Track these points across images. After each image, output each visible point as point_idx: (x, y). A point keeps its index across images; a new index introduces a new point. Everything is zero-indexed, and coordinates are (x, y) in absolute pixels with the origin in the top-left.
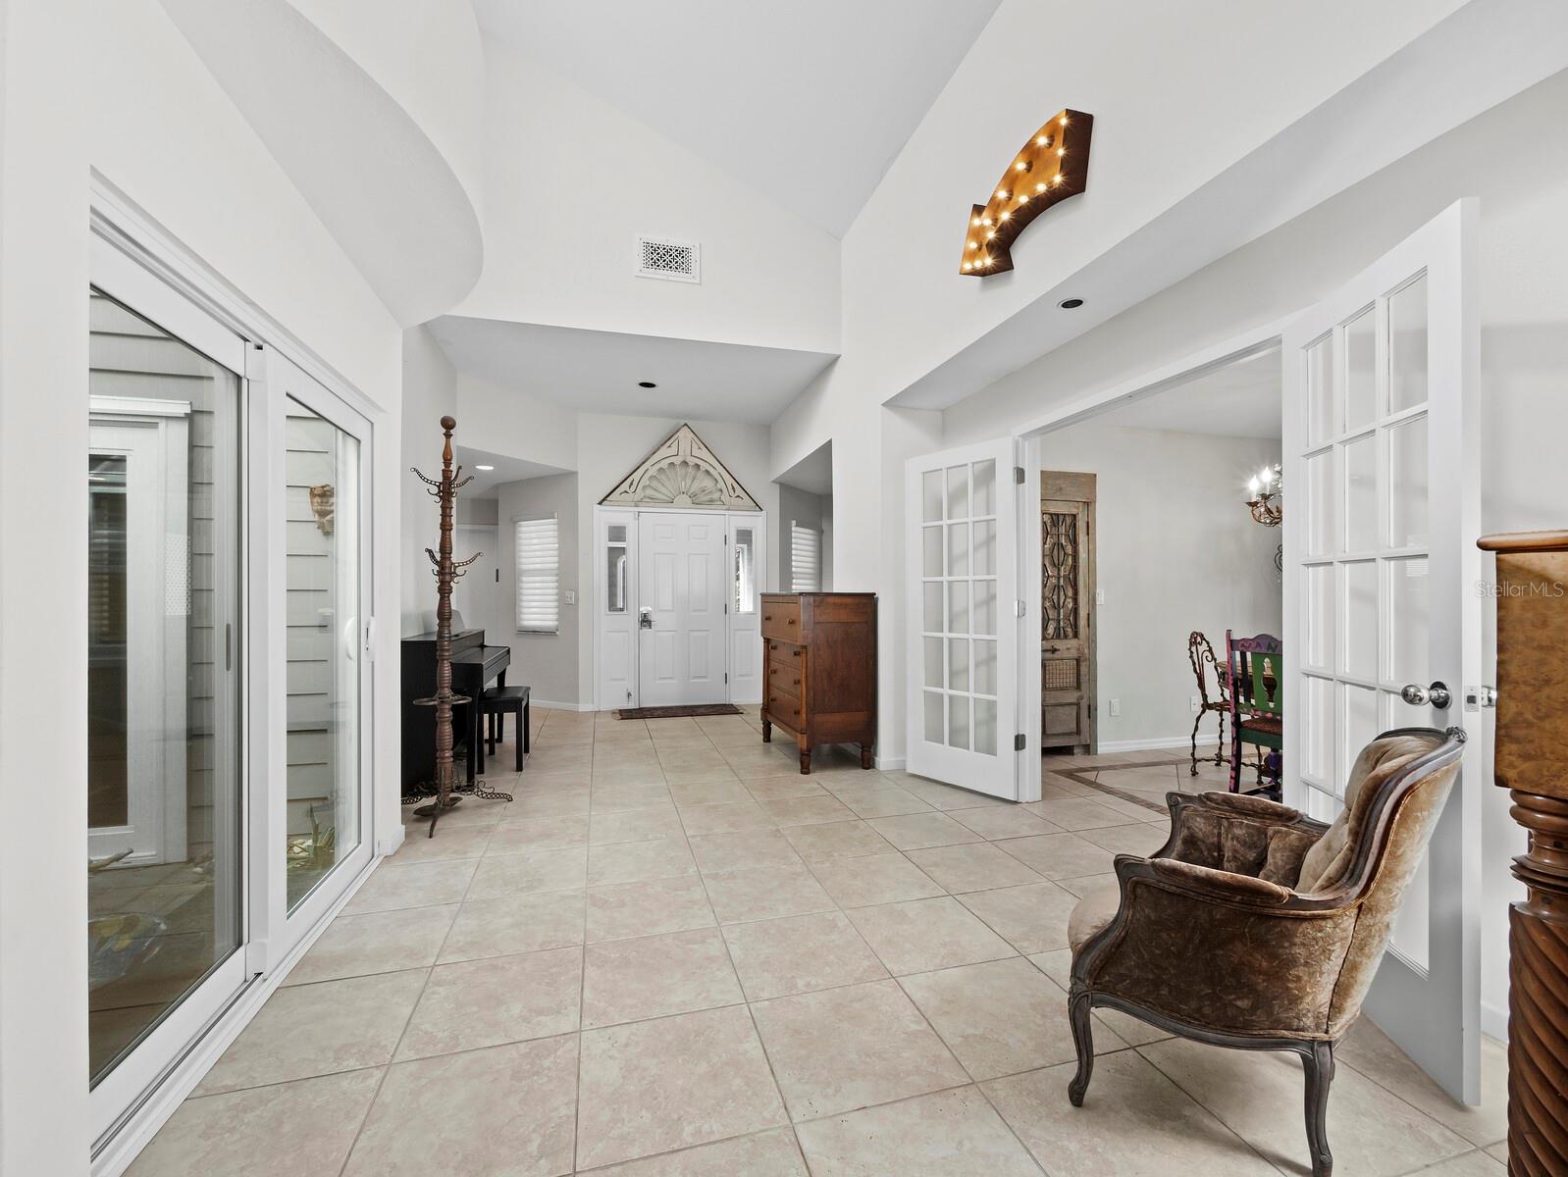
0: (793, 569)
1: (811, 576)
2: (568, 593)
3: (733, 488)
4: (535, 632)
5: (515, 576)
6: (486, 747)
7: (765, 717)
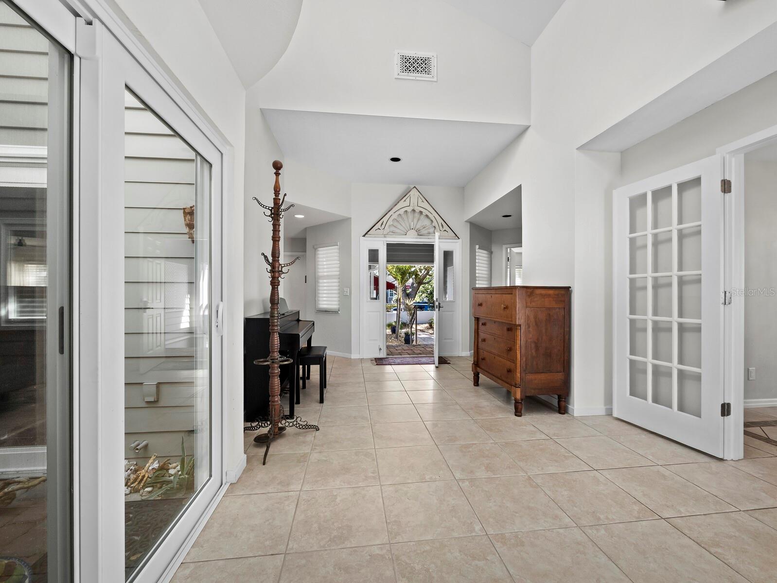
0: (477, 275)
1: (486, 279)
2: (345, 289)
3: (442, 226)
4: (326, 311)
5: (316, 279)
6: (301, 382)
7: (476, 369)
